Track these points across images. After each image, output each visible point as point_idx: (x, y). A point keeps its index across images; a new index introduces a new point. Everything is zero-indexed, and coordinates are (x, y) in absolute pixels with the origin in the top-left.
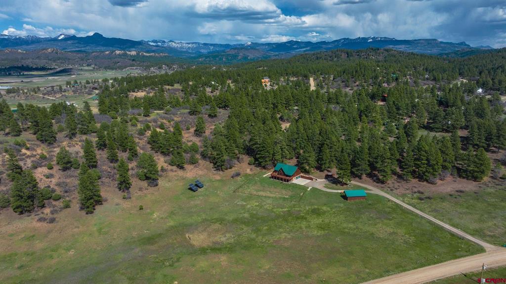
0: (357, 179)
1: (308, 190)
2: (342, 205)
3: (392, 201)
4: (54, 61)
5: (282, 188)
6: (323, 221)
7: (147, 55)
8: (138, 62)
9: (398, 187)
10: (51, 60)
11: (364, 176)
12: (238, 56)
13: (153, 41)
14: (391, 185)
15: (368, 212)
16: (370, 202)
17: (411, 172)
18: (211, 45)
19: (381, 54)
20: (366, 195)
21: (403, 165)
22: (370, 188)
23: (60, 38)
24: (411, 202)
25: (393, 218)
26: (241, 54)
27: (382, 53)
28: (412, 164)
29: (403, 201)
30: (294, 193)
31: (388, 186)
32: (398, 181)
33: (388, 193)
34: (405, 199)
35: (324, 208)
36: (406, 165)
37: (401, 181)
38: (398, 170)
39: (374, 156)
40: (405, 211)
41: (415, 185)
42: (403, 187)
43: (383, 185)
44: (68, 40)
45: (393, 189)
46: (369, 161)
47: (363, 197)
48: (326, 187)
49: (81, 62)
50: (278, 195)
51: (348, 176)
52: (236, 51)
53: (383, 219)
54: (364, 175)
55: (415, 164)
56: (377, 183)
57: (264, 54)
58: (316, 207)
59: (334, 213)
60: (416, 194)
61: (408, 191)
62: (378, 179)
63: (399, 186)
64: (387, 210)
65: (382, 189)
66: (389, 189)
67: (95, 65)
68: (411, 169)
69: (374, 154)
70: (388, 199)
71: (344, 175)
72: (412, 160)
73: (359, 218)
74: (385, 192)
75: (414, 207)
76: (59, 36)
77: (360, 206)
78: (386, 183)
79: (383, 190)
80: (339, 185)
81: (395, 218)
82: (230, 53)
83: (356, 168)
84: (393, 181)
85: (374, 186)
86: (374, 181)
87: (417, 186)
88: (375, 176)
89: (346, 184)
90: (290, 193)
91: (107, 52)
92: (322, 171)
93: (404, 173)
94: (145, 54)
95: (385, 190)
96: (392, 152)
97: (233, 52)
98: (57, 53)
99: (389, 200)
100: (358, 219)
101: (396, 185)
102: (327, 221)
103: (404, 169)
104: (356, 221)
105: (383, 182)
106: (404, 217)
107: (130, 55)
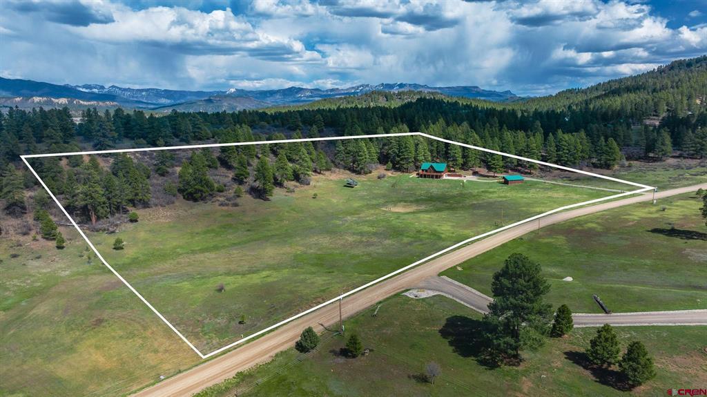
1: (464, 182)
3: (548, 183)
7: (85, 103)
13: (84, 87)
31: (536, 175)
34: (558, 181)
37: (545, 172)
42: (550, 176)
45: (542, 177)
48: (480, 179)
60: (565, 178)
61: (556, 178)
63: (546, 175)
65: (532, 177)
66: (538, 177)
70: (542, 182)
71: (497, 165)
78: (533, 173)
80: (491, 178)
84: (539, 172)
86: (522, 173)
87: (561, 174)
91: (18, 99)
94: (81, 102)
99: (545, 182)
101: (543, 174)
105: (530, 173)
107: (58, 103)
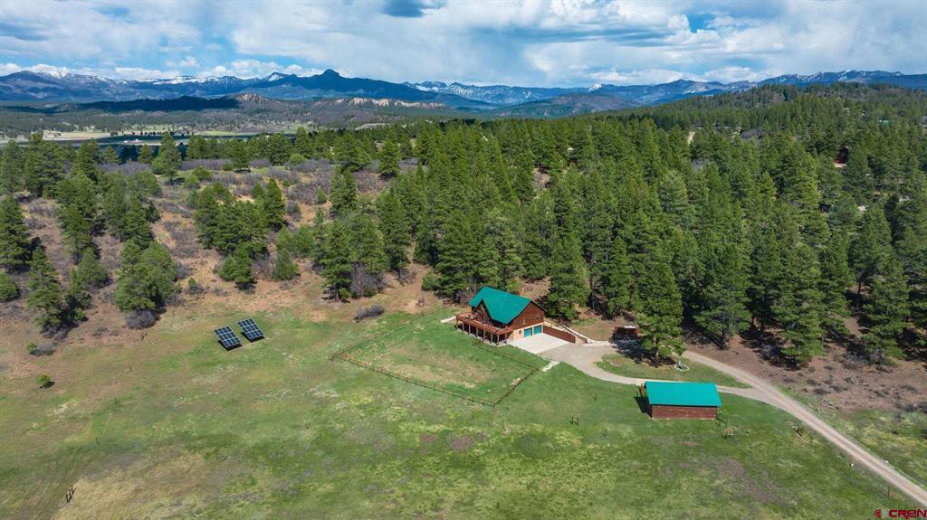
0: (711, 347)
1: (545, 369)
2: (627, 430)
3: (813, 434)
4: (251, 115)
5: (471, 358)
6: (529, 487)
7: (408, 105)
8: (385, 116)
9: (845, 384)
10: (245, 113)
11: (735, 341)
12: (572, 108)
13: (425, 85)
14: (821, 376)
15: (711, 466)
16: (730, 430)
17: (896, 336)
18: (527, 90)
19: (862, 94)
20: (719, 404)
21: (869, 311)
22: (745, 381)
23: (271, 80)
24: (889, 445)
25: (801, 502)
26: (579, 105)
27: (865, 92)
28: (903, 308)
29: (857, 438)
30: (497, 375)
31: (811, 376)
32: (850, 361)
33: (804, 402)
34: (868, 431)
35: (564, 437)
36: (877, 312)
37: (861, 363)
38: (851, 326)
39: (769, 276)
40: (855, 480)
41: (909, 383)
42: (861, 387)
43: (791, 374)
44: (284, 83)
45: (826, 387)
46: (750, 292)
47: (709, 410)
48: (605, 365)
49: (294, 116)
50: (449, 379)
51: (674, 335)
52: (570, 98)
53: (758, 504)
54: (737, 338)
55: (913, 309)
56: (775, 363)
57: (623, 105)
58: (539, 428)
59: (589, 457)
60: (914, 414)
61: (880, 402)
62: (777, 352)
63: (848, 380)
64: (788, 465)
65: (786, 386)
66: (810, 388)
67: (315, 120)
68: (898, 326)
69: (768, 269)
70: (797, 421)
71: (658, 330)
72: (901, 293)
73: (667, 488)
74: (796, 398)
75: (902, 466)
76: (270, 77)
77: (690, 443)
78: (805, 366)
79: (786, 391)
80: (645, 363)
81: (810, 507)
82: (559, 102)
83: (707, 313)
84: (832, 363)
85: (760, 374)
86: (766, 358)
87: (918, 386)
88: (772, 341)
89: (670, 361)
90: (485, 376)
91: (339, 101)
92: (609, 317)
93: (870, 336)
94: (403, 103)
95: (798, 388)
96: (831, 266)
97: (563, 101)
98: (257, 101)
99: (801, 429)
100: (661, 491)
101: (840, 376)
102: (546, 486)
103: (874, 323)
104: (651, 501)
105: (792, 364)
106: (849, 507)
107: (378, 105)
